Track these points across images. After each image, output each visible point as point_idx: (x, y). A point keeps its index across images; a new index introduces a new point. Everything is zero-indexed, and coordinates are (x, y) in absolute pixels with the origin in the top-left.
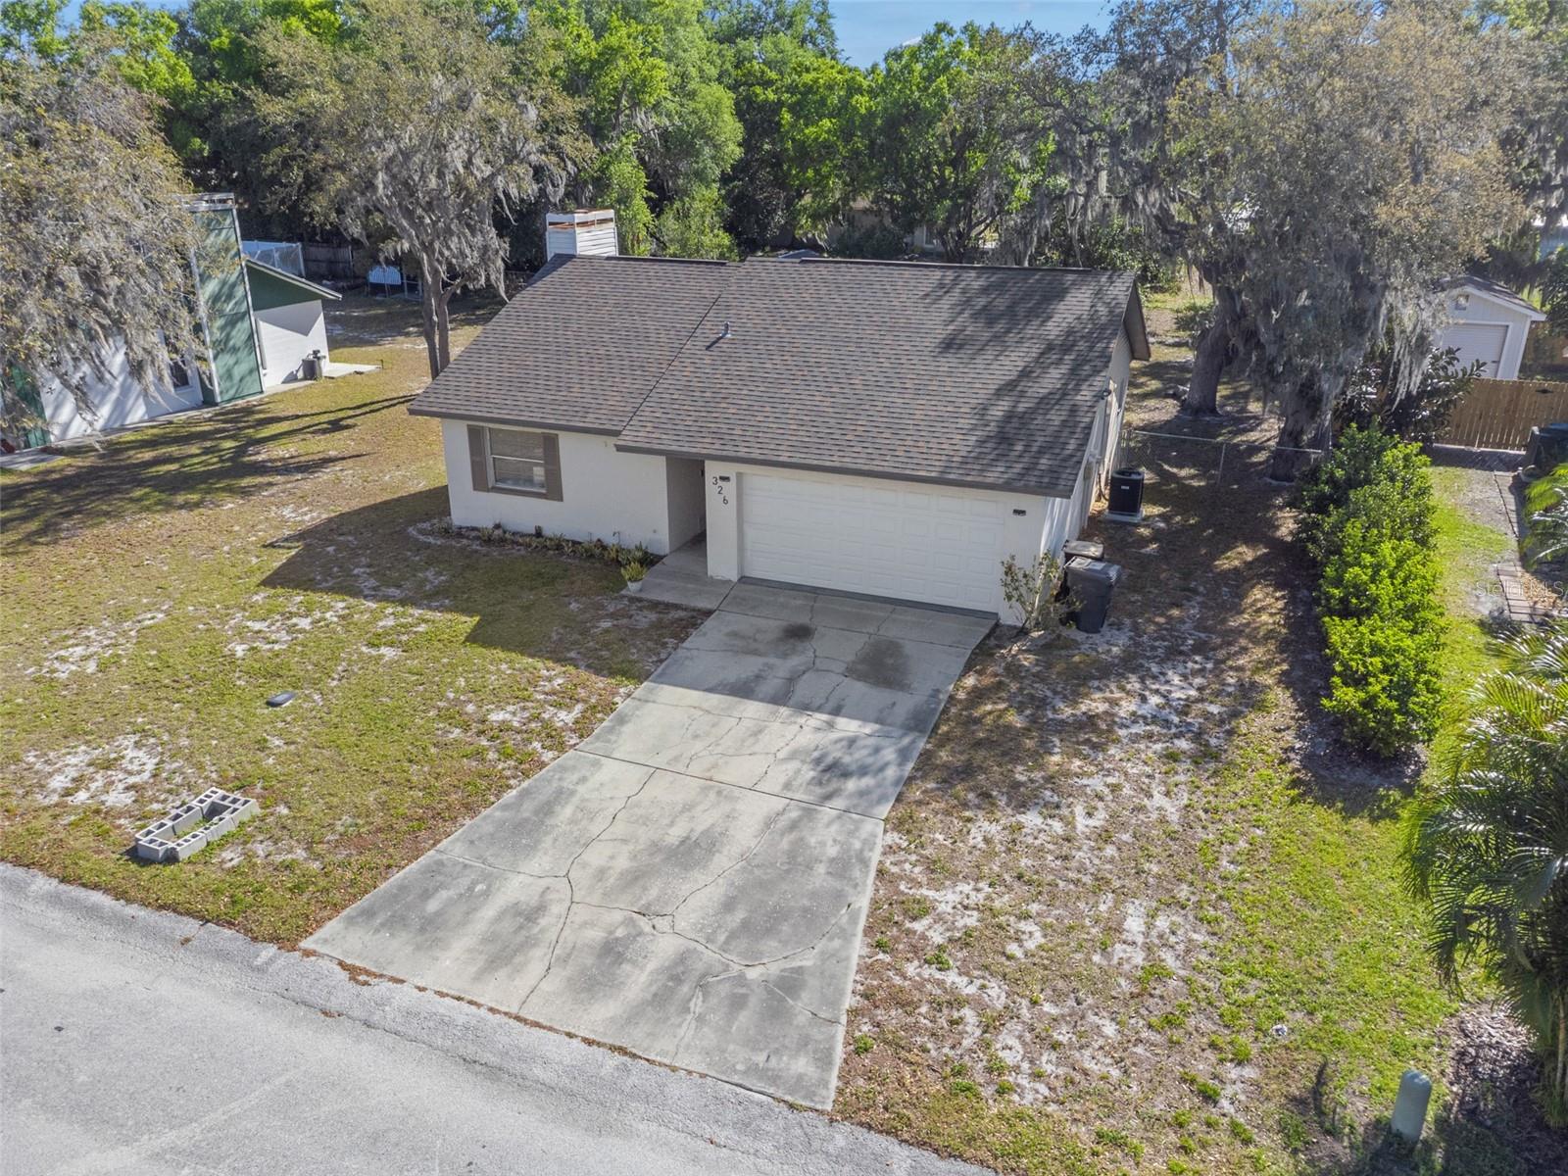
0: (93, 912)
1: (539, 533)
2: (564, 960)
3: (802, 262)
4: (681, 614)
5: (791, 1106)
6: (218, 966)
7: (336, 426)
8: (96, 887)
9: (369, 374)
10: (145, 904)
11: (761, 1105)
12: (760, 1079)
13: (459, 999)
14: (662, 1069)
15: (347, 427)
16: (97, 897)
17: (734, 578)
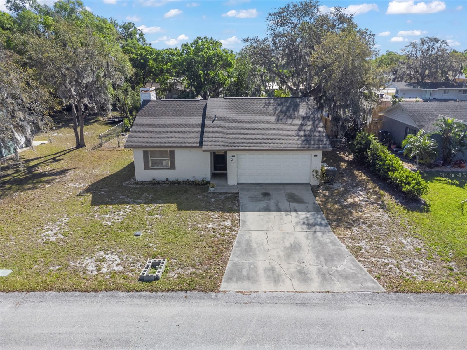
0: (147, 297)
1: (167, 180)
2: (292, 277)
3: (224, 99)
4: (230, 195)
5: (377, 293)
6: (202, 301)
7: (55, 160)
8: (141, 290)
9: (47, 144)
10: (162, 291)
11: (370, 294)
12: (365, 289)
13: (277, 292)
14: (342, 293)
15: (60, 160)
16: (144, 293)
17: (236, 184)
